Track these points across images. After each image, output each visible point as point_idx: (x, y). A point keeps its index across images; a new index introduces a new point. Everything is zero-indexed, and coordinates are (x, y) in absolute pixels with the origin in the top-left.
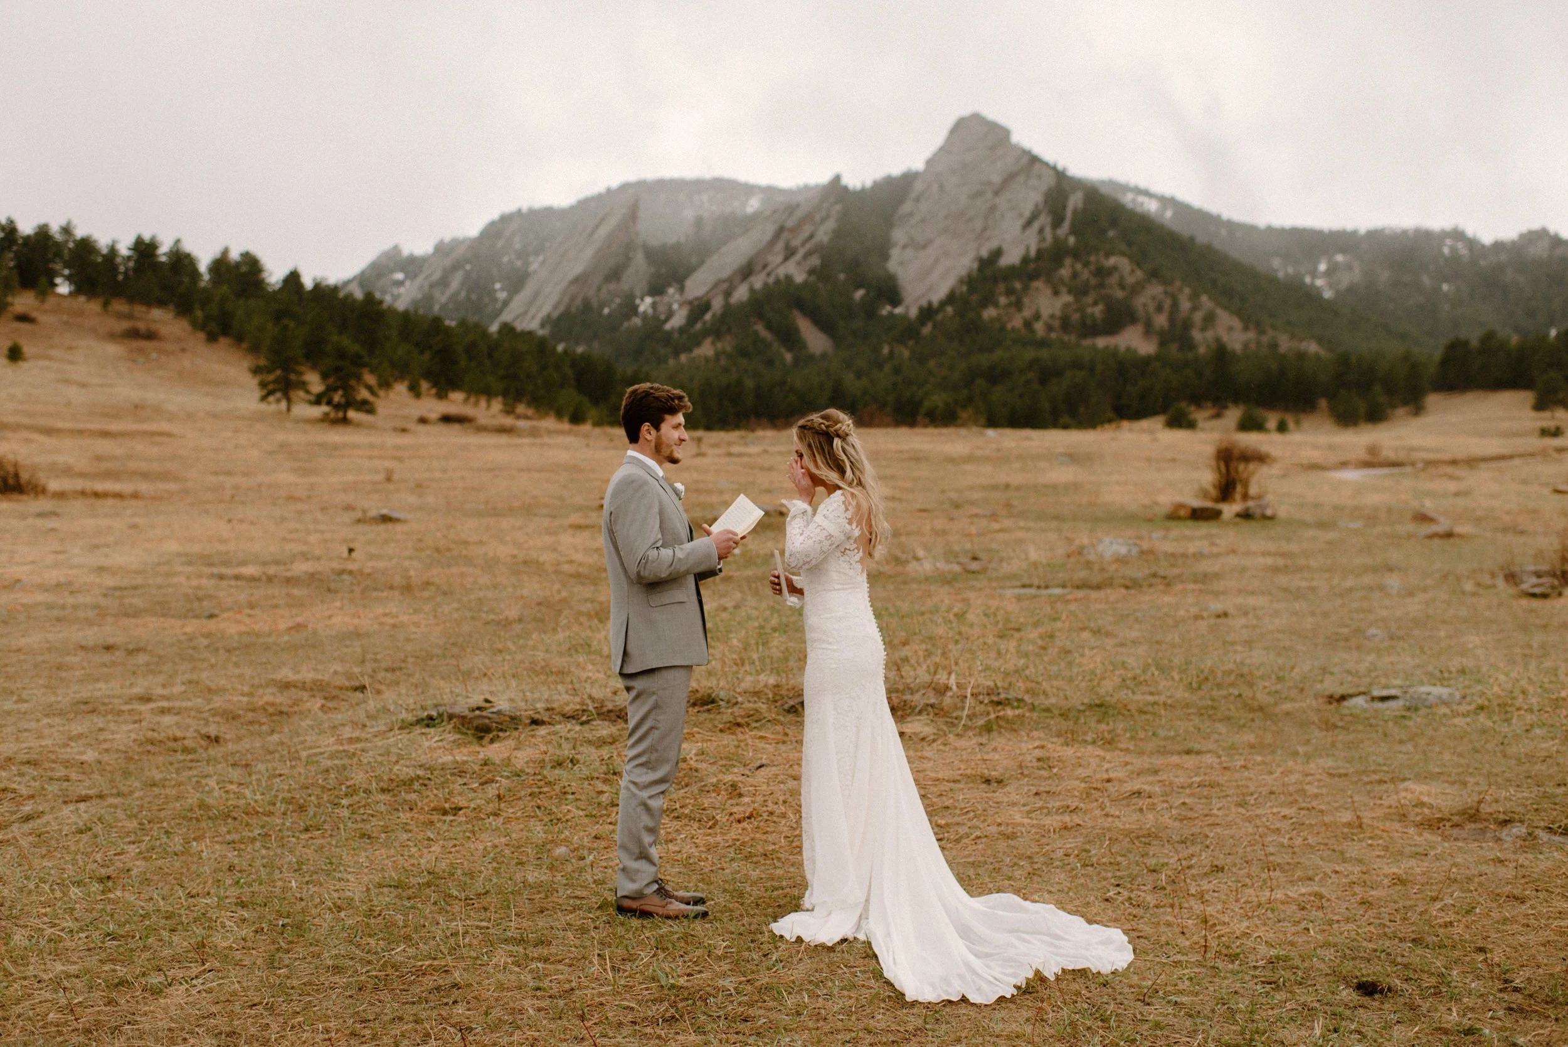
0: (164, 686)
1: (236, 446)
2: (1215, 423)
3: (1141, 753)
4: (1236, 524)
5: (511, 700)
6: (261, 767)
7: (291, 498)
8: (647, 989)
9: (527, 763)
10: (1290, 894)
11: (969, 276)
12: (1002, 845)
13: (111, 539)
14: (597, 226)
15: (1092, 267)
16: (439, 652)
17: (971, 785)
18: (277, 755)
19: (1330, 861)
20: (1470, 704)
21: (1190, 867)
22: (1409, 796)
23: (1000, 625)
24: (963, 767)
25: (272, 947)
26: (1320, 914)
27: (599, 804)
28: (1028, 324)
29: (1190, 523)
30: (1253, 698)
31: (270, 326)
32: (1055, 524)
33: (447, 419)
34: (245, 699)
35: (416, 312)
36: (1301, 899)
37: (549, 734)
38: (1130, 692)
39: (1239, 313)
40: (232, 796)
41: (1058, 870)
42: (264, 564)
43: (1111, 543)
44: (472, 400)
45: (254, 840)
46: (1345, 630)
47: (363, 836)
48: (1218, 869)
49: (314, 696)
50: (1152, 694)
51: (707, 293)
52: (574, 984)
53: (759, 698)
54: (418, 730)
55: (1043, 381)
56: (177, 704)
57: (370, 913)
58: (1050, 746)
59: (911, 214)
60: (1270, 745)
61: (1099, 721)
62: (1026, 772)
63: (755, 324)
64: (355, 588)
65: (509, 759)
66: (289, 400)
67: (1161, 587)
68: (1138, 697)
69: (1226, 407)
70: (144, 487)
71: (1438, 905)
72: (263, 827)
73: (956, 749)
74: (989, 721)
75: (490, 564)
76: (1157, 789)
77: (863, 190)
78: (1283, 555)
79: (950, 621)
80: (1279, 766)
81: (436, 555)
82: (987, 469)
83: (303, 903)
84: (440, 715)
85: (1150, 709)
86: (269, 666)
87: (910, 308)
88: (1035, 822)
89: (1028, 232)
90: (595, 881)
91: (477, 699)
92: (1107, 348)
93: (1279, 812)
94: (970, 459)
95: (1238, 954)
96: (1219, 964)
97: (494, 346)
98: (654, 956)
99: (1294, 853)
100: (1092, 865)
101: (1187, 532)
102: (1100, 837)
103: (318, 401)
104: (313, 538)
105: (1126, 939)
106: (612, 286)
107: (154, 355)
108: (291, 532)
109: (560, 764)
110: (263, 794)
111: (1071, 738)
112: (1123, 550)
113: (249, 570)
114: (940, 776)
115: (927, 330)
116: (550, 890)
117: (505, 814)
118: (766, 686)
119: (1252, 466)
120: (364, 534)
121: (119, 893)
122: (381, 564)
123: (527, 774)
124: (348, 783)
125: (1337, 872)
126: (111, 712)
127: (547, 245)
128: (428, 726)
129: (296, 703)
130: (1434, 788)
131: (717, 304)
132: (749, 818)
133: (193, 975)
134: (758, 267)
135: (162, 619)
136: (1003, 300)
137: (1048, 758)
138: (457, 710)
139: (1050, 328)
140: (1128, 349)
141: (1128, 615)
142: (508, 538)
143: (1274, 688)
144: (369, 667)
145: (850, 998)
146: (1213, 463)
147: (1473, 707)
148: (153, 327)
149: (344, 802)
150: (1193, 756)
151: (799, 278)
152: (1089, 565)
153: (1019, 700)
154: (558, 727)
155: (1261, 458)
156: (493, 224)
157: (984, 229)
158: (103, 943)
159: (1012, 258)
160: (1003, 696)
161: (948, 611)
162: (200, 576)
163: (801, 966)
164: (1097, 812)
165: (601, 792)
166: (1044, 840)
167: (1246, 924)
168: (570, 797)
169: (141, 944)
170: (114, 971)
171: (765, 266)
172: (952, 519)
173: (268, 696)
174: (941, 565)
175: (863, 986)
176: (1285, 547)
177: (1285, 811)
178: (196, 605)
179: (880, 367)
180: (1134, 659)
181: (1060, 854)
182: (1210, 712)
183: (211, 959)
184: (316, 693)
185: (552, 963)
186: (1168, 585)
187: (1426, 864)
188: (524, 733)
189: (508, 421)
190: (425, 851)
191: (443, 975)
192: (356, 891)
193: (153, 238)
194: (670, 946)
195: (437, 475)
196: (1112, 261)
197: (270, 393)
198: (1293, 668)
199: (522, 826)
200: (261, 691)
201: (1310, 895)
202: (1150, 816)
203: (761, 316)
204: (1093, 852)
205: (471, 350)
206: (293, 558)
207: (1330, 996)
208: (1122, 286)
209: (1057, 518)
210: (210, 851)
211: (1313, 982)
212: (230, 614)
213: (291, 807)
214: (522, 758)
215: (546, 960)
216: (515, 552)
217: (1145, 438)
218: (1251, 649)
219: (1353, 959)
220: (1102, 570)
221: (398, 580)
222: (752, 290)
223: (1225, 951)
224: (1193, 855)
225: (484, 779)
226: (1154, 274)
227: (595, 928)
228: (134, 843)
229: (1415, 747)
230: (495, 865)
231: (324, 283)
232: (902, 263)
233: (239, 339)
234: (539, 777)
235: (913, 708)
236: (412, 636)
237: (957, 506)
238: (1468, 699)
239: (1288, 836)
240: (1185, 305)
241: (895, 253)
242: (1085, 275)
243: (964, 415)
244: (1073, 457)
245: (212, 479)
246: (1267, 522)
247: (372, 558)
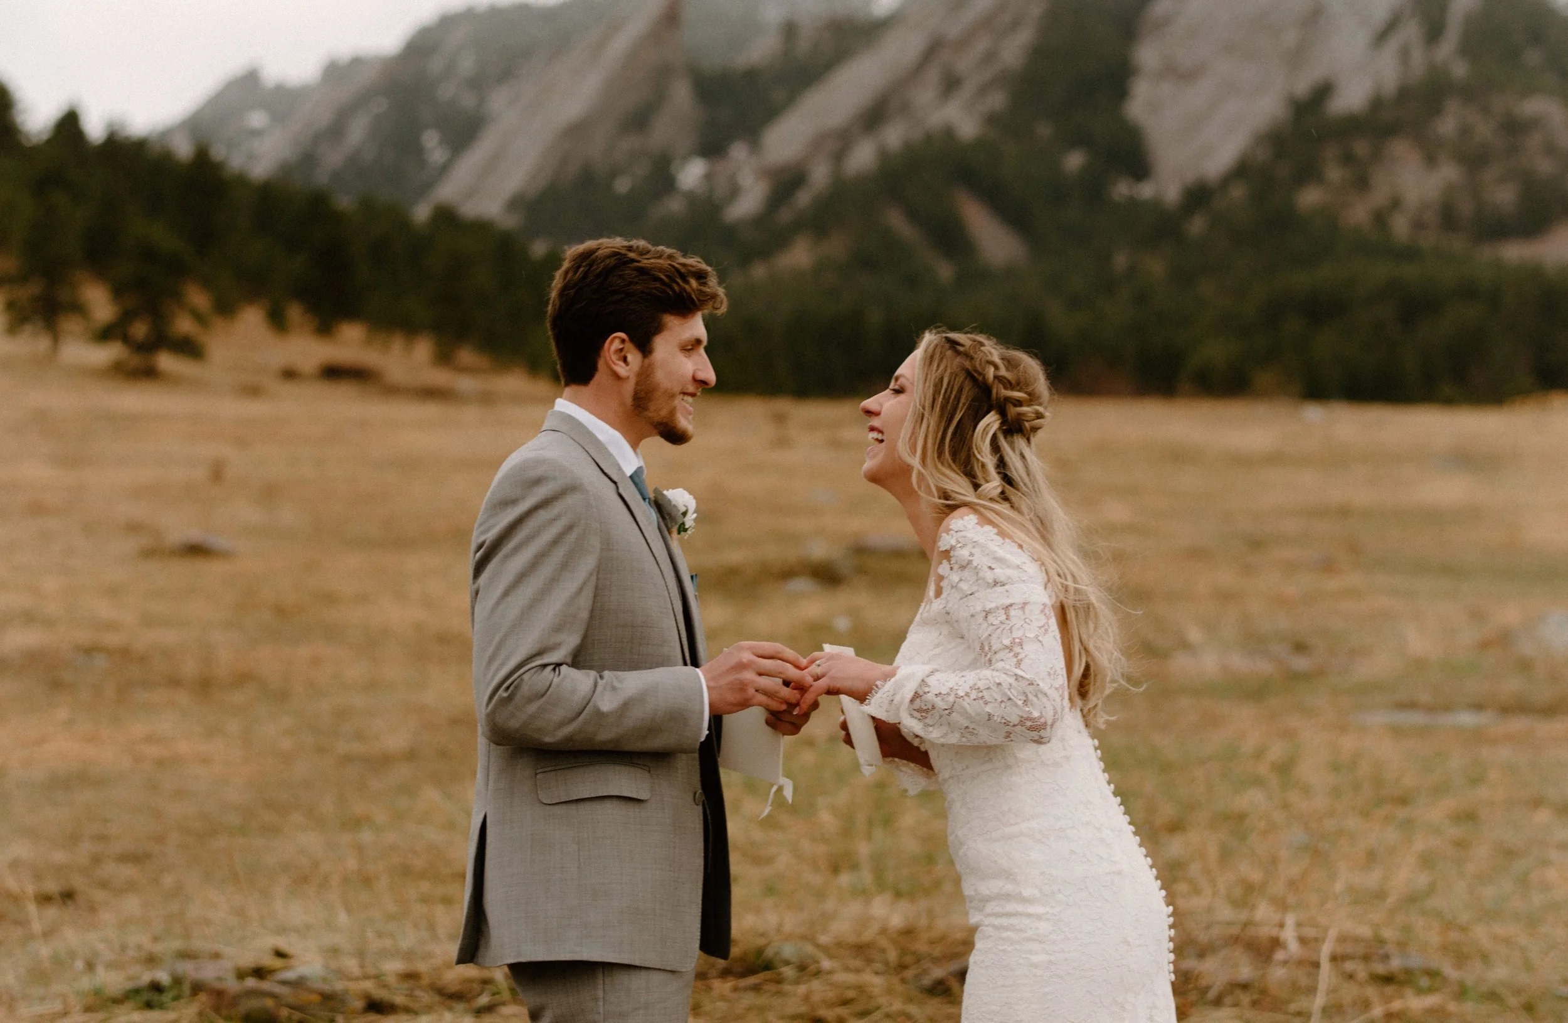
5: (334, 951)
7: (37, 509)
11: (1275, 130)
15: (1497, 117)
16: (236, 819)
23: (1365, 790)
28: (1379, 219)
31: (26, 203)
32: (1447, 582)
33: (333, 373)
35: (285, 182)
44: (379, 338)
51: (802, 156)
53: (869, 961)
54: (124, 1015)
55: (1407, 321)
59: (1168, 20)
63: (887, 211)
64: (108, 682)
75: (373, 641)
79: (1264, 780)
81: (274, 619)
82: (1307, 476)
84: (177, 981)
87: (1165, 186)
89: (1380, 54)
91: (255, 952)
92: (1522, 263)
94: (1275, 459)
97: (421, 247)
103: (105, 335)
104: (52, 584)
106: (632, 141)
108: (16, 573)
115: (1196, 227)
118: (883, 931)
120: (151, 578)
122: (167, 637)
128: (149, 1005)
131: (820, 175)
134: (895, 109)
136: (1334, 174)
138: (208, 972)
139: (1418, 225)
144: (86, 848)
151: (969, 131)
152: (1525, 666)
153: (1430, 974)
156: (424, 31)
157: (1302, 47)
160: (1396, 964)
171: (906, 109)
172: (1249, 570)
174: (1240, 663)
179: (1112, 292)
189: (441, 377)
195: (307, 472)
196: (1533, 106)
197: (24, 320)
203: (898, 197)
205: (378, 251)
206: (7, 620)
208: (1550, 153)
209: (1448, 570)
220: (1554, 677)
221: (190, 668)
222: (882, 151)
231: (125, 132)
232: (1152, 108)
235: (1210, 990)
236: (190, 786)
237: (1256, 544)
241: (1140, 86)
242: (1484, 130)
243: (1262, 379)
244: (1465, 459)
247: (148, 621)
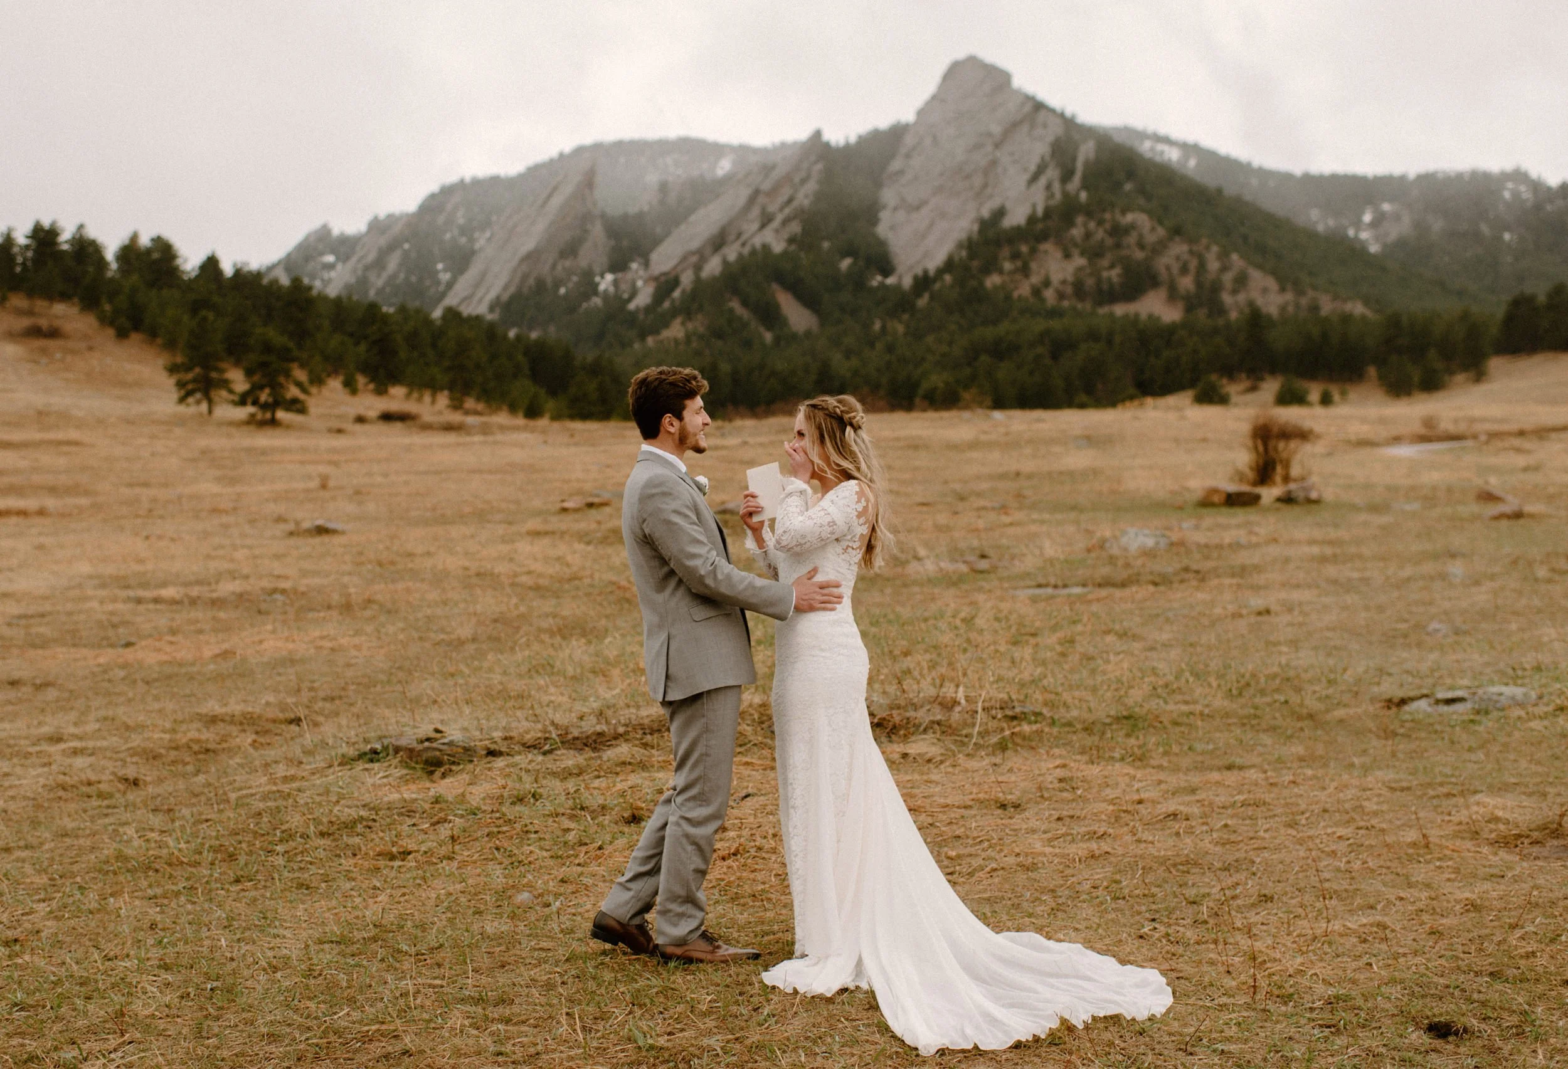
0: (76, 724)
1: (153, 454)
2: (1250, 397)
3: (1176, 769)
4: (1278, 509)
5: (465, 729)
6: (186, 812)
7: (215, 511)
8: (623, 1051)
9: (484, 799)
10: (1349, 925)
11: (970, 240)
12: (1021, 877)
13: (14, 562)
14: (550, 196)
15: (1108, 226)
16: (382, 677)
17: (985, 811)
18: (203, 798)
19: (1393, 887)
20: (1547, 705)
21: (1234, 898)
22: (1482, 810)
23: (1013, 630)
24: (975, 791)
25: (199, 1014)
26: (1384, 947)
27: (566, 843)
28: (1037, 292)
29: (1225, 510)
30: (1301, 705)
31: (186, 318)
32: (1073, 515)
33: (387, 417)
34: (167, 736)
35: (350, 298)
36: (1362, 930)
37: (507, 766)
38: (1161, 702)
39: (1274, 273)
40: (153, 845)
41: (1085, 905)
42: (186, 584)
43: (1136, 535)
44: (415, 395)
45: (177, 894)
46: (1403, 626)
47: (300, 886)
48: (1267, 899)
49: (244, 731)
50: (1186, 703)
51: (675, 267)
52: (540, 1047)
54: (360, 766)
55: (1055, 357)
56: (91, 744)
57: (309, 973)
58: (1072, 764)
59: (901, 172)
60: (1321, 757)
61: (1128, 735)
62: (1046, 795)
63: (730, 300)
64: (288, 608)
65: (463, 795)
66: (210, 402)
67: (1194, 583)
68: (1171, 707)
69: (1262, 379)
70: (51, 503)
71: (1518, 933)
72: (188, 879)
73: (967, 771)
74: (1003, 738)
75: (439, 578)
76: (1196, 810)
77: (847, 146)
78: (1331, 543)
79: (956, 628)
80: (1332, 780)
81: (378, 569)
82: (996, 455)
83: (234, 964)
84: (385, 748)
85: (1185, 720)
86: (193, 699)
87: (904, 278)
88: (1057, 851)
89: (1034, 188)
90: (562, 931)
91: (426, 730)
92: (1126, 316)
93: (1334, 833)
94: (974, 445)
95: (1292, 995)
96: (1271, 1007)
97: (437, 334)
98: (630, 1013)
99: (1353, 878)
100: (1124, 898)
101: (1221, 520)
102: (1133, 866)
103: (242, 401)
104: (240, 555)
105: (1164, 980)
106: (568, 263)
107: (58, 356)
108: (215, 549)
109: (520, 800)
110: (188, 842)
111: (1095, 755)
112: (1150, 542)
113: (169, 592)
114: (949, 801)
115: (923, 302)
116: (511, 941)
117: (459, 858)
119: (1293, 444)
120: (297, 548)
121: (27, 958)
122: (316, 581)
123: (484, 811)
124: (284, 828)
125: (1401, 899)
126: (17, 754)
127: (494, 218)
128: (372, 761)
129: (223, 740)
130: (1510, 800)
131: (687, 279)
132: (734, 854)
133: (111, 1048)
134: (732, 237)
135: (72, 650)
136: (1008, 266)
137: (1071, 779)
138: (403, 742)
139: (1061, 296)
140: (1150, 316)
141: (1158, 615)
142: (458, 549)
143: (1324, 693)
144: (305, 696)
145: (853, 1055)
146: (1250, 443)
147: (1551, 708)
148: (57, 323)
149: (279, 848)
150: (1235, 772)
151: (778, 247)
152: (1112, 560)
153: (1036, 714)
154: (517, 758)
155: (1303, 435)
156: (433, 196)
157: (985, 186)
158: (10, 1014)
159: (1016, 217)
160: (1018, 710)
161: (954, 617)
162: (114, 600)
163: (796, 1022)
164: (1128, 838)
165: (568, 830)
166: (1068, 872)
167: (1299, 960)
168: (533, 836)
169: (52, 1014)
170: (23, 1045)
171: (739, 235)
172: (956, 513)
173: (192, 732)
174: (946, 564)
175: (867, 1041)
176: (1333, 534)
177: (1341, 831)
178: (111, 633)
179: (872, 345)
180: (1165, 664)
181: (1087, 886)
182: (1254, 722)
183: (131, 1029)
184: (246, 727)
185: (515, 1024)
186: (1203, 580)
187: (1503, 887)
188: (480, 766)
189: (456, 417)
190: (371, 901)
191: (393, 1041)
192: (292, 949)
193: (53, 224)
194: (647, 1001)
195: (379, 479)
196: (1129, 218)
197: (189, 394)
198: (1345, 670)
199: (479, 870)
200: (184, 727)
201: (1372, 925)
202: (1188, 841)
203: (736, 291)
204: (1124, 883)
205: (413, 339)
206: (219, 577)
207: (1398, 1040)
208: (1141, 246)
209: (1073, 508)
210: (127, 906)
211: (1378, 1025)
212: (150, 641)
213: (219, 856)
214: (478, 794)
215: (508, 1021)
216: (467, 564)
217: (1172, 416)
218: (1297, 649)
219: (1423, 996)
220: (1127, 565)
221: (336, 598)
222: (725, 262)
223: (1276, 992)
224: (1238, 884)
225: (435, 819)
226: (1177, 231)
227: (563, 983)
228: (44, 901)
229: (1487, 755)
230: (449, 915)
231: (246, 269)
232: (892, 228)
233: (152, 334)
234: (498, 815)
235: (916, 726)
236: (353, 661)
237: (962, 498)
238: (1545, 700)
239: (1344, 860)
240: (1213, 265)
241: (885, 216)
242: (1100, 234)
243: (966, 396)
244: (1090, 440)
245: (126, 492)
246: (1314, 506)
247: (304, 573)
